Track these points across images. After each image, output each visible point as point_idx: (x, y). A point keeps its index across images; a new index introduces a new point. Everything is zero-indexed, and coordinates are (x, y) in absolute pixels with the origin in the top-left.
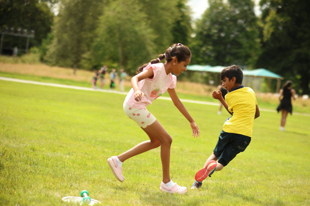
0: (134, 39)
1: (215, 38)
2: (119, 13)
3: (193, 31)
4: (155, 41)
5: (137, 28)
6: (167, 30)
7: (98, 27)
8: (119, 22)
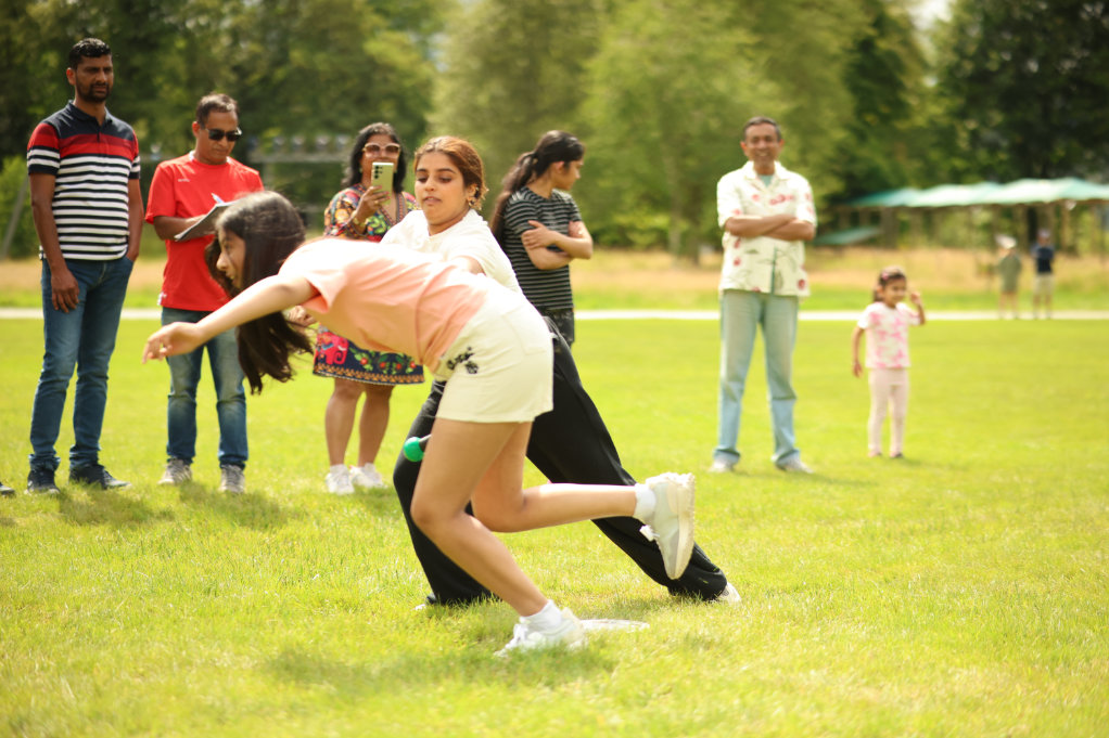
2: (653, 38)
7: (585, 96)
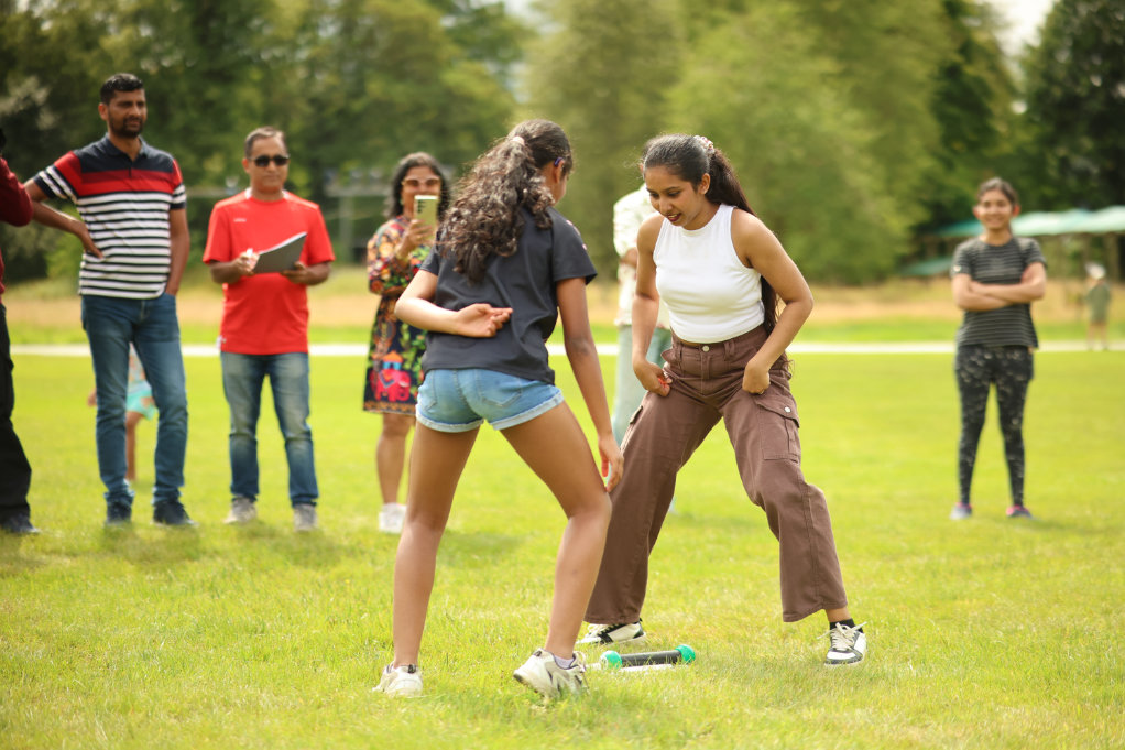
0: (798, 154)
1: (1096, 106)
3: (1013, 93)
4: (878, 150)
5: (803, 113)
6: (918, 102)
8: (737, 99)
